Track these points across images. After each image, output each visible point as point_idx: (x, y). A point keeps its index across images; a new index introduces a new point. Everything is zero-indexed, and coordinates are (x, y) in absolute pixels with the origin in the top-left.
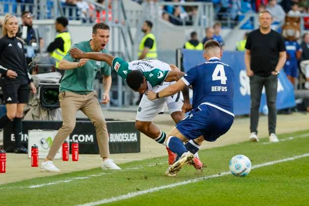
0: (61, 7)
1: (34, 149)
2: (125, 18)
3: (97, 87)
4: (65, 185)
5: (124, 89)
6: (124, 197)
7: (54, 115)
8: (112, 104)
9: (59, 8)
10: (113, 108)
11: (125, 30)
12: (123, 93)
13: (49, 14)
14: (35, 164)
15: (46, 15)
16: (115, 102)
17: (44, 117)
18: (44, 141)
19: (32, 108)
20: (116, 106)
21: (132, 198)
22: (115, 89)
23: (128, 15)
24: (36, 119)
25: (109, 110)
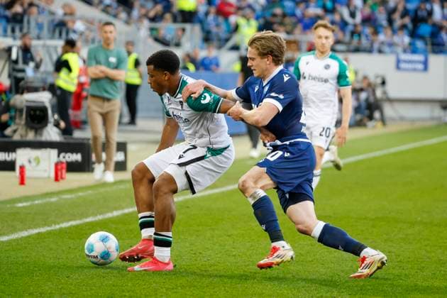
1: (22, 168)
4: (52, 203)
6: (109, 215)
7: (41, 135)
14: (22, 182)
17: (31, 136)
18: (32, 160)
19: (20, 127)
21: (117, 217)
24: (24, 139)
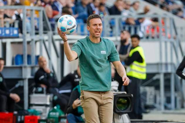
0: (122, 26)
2: (176, 33)
3: (153, 93)
5: (176, 94)
8: (166, 108)
9: (120, 27)
10: (167, 111)
11: (176, 44)
12: (176, 98)
13: (111, 32)
15: (109, 34)
16: (169, 106)
20: (170, 109)
22: (168, 95)
23: (179, 31)
25: (164, 113)
